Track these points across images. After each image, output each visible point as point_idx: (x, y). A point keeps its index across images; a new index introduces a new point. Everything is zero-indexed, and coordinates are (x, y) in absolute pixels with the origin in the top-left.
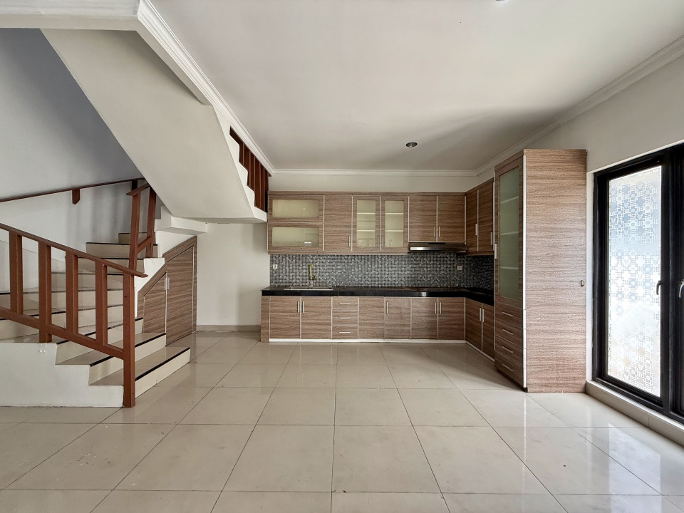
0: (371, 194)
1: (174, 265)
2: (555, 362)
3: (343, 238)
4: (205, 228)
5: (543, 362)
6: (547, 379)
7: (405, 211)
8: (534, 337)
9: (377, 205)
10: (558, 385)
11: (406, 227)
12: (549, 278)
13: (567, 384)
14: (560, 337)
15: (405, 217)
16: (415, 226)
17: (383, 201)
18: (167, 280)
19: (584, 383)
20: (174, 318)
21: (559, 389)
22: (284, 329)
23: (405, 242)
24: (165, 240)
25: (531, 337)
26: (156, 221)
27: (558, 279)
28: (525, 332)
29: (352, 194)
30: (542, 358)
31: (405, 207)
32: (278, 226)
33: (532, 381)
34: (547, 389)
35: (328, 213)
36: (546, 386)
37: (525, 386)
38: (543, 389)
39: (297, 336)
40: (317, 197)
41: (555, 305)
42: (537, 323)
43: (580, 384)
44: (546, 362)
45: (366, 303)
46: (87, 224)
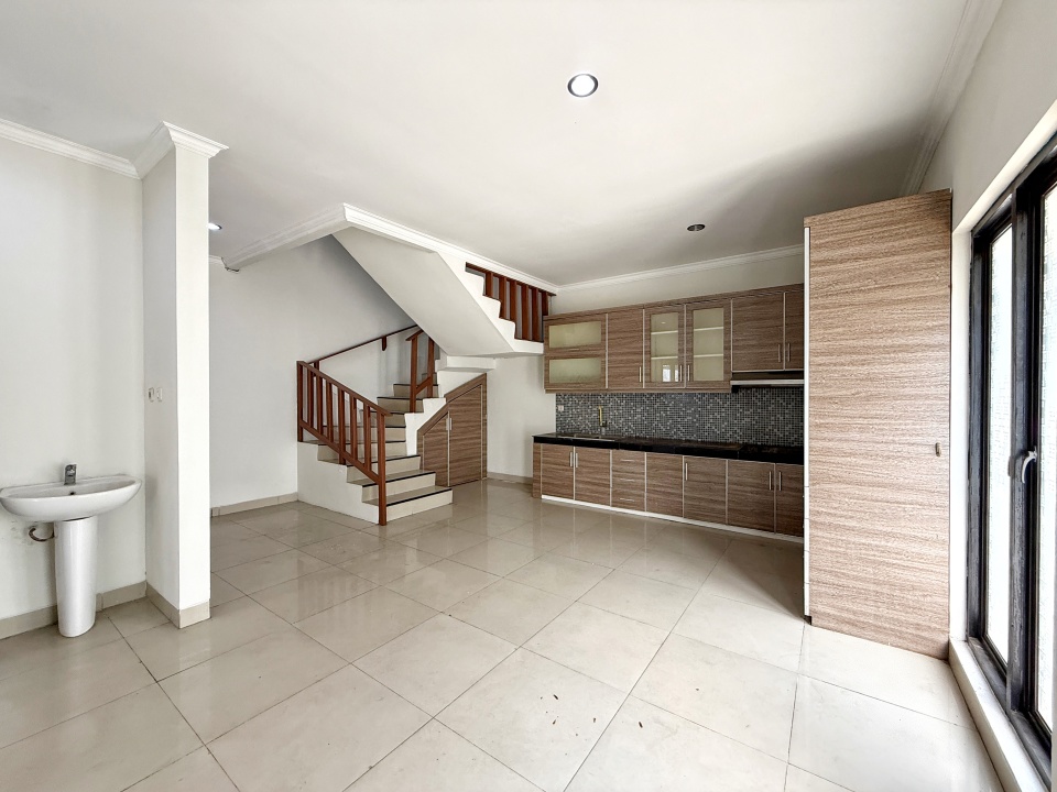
0: (670, 303)
1: (457, 405)
2: (872, 587)
3: (632, 370)
4: (493, 364)
5: (843, 581)
6: (854, 613)
7: (727, 324)
8: (826, 535)
9: (681, 319)
10: (878, 629)
11: (727, 348)
12: (858, 436)
13: (901, 632)
14: (883, 543)
15: (727, 332)
16: (744, 347)
17: (690, 312)
18: (448, 421)
19: (943, 640)
20: (457, 461)
21: (881, 637)
22: (557, 486)
23: (726, 372)
24: (447, 381)
25: (820, 534)
26: (437, 362)
27: (880, 438)
28: (807, 523)
29: (643, 307)
30: (843, 574)
31: (727, 316)
32: (555, 358)
33: (820, 608)
34: (854, 630)
35: (613, 336)
36: (849, 622)
37: (807, 613)
38: (846, 628)
39: (570, 496)
40: (598, 317)
41: (872, 485)
42: (832, 511)
43: (933, 641)
44: (852, 583)
45: (658, 462)
46: (394, 367)
